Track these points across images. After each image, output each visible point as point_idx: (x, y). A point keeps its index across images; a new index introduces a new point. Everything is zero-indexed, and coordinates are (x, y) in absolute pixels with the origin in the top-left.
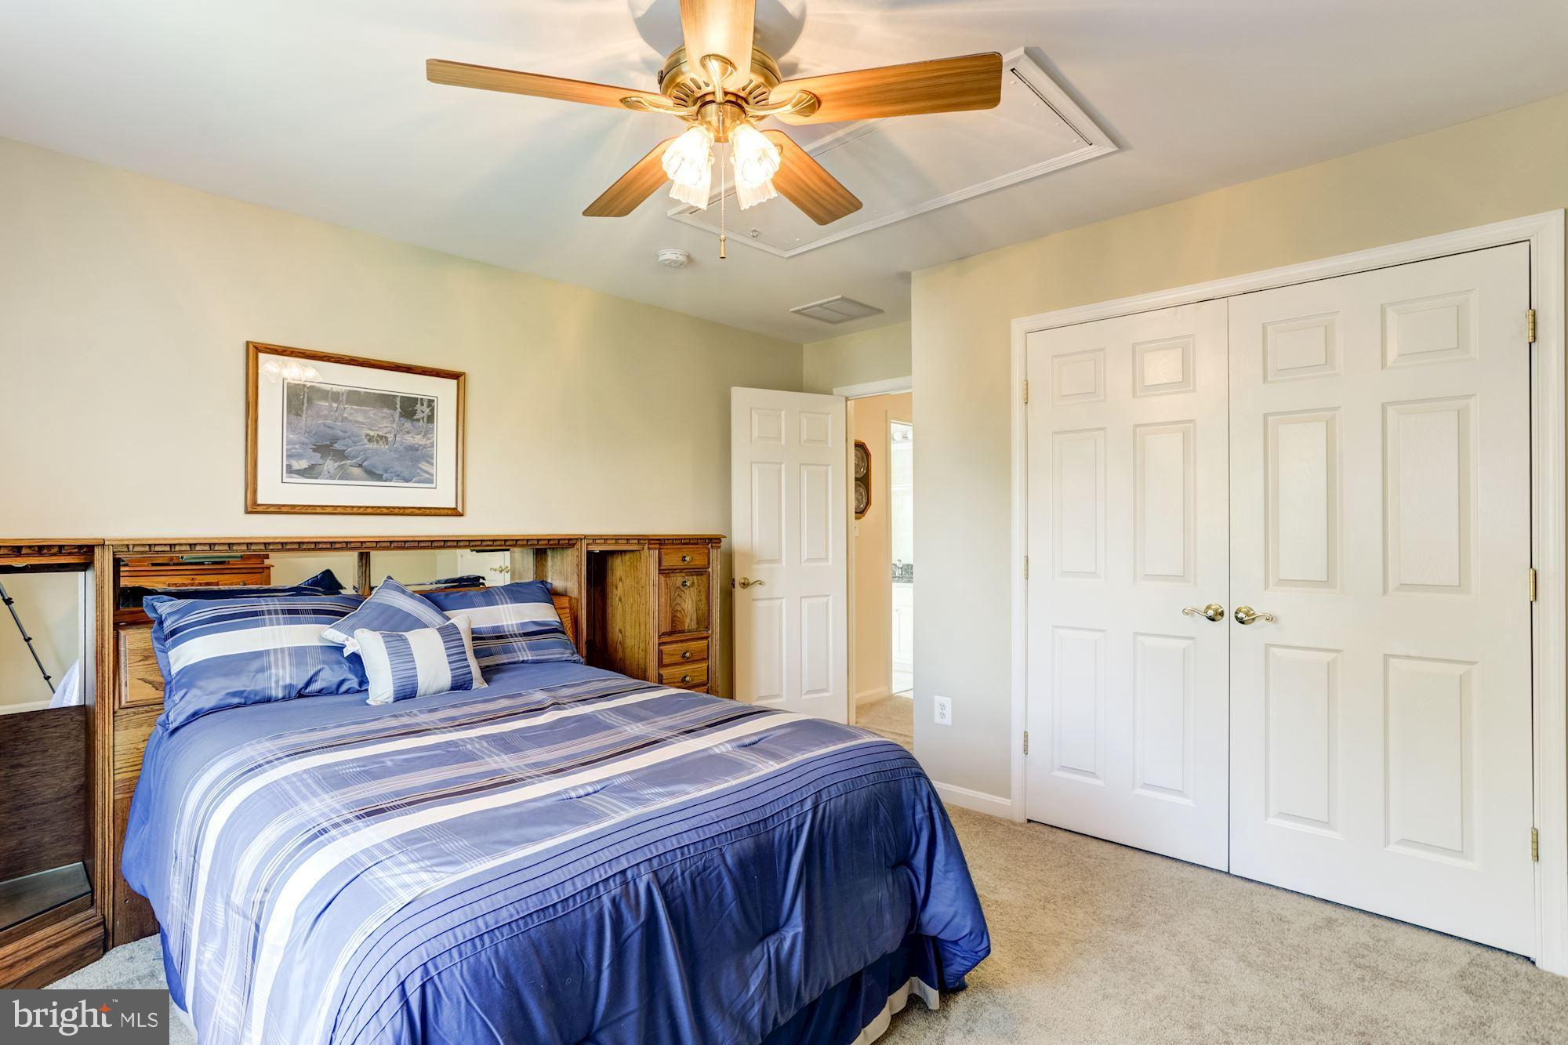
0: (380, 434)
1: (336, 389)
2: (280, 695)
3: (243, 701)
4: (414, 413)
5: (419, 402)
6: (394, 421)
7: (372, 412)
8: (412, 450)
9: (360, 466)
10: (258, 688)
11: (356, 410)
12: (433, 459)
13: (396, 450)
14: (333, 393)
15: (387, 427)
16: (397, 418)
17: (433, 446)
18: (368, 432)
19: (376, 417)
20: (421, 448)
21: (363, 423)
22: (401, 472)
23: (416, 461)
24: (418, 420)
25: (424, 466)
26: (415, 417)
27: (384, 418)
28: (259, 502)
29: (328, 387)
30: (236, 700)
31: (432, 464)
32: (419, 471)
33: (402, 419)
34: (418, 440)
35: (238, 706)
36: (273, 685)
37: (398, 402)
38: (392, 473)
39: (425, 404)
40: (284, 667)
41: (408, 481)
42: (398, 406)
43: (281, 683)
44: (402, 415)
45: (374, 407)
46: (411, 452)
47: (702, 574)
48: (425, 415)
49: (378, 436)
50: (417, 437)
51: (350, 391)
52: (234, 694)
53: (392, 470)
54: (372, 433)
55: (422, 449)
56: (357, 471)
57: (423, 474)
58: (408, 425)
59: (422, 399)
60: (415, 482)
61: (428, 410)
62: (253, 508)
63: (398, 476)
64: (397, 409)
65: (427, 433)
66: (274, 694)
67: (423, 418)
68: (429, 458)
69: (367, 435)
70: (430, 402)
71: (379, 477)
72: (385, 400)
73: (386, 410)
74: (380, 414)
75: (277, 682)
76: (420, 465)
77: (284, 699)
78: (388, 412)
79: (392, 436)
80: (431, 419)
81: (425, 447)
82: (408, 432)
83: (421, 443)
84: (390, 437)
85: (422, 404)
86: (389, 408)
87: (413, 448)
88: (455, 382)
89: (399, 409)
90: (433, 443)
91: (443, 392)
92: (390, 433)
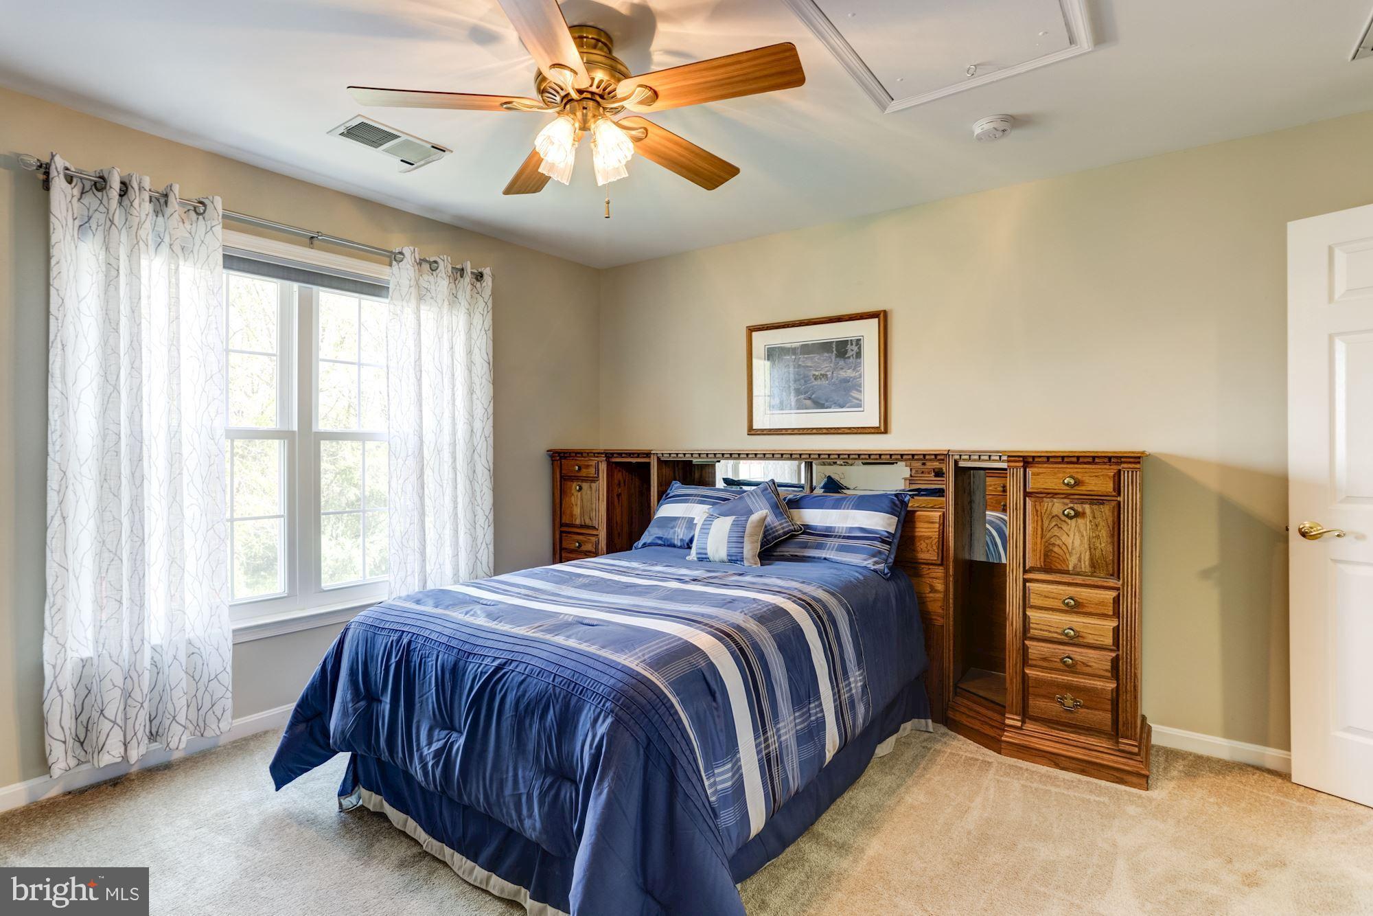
0: (823, 373)
1: (794, 345)
2: (679, 544)
3: (662, 543)
4: (846, 352)
5: (849, 343)
6: (831, 361)
7: (816, 357)
8: (845, 382)
9: (810, 398)
10: (669, 537)
11: (806, 358)
12: (861, 387)
13: (834, 384)
14: (792, 348)
15: (826, 367)
16: (833, 360)
17: (861, 377)
18: (815, 373)
19: (819, 361)
20: (851, 379)
21: (811, 367)
22: (838, 400)
23: (847, 390)
24: (849, 357)
25: (854, 394)
26: (847, 356)
27: (825, 360)
28: (754, 428)
29: (789, 346)
30: (660, 542)
31: (861, 392)
32: (850, 398)
33: (837, 359)
34: (849, 373)
35: (660, 545)
36: (676, 537)
37: (834, 346)
38: (830, 401)
39: (854, 343)
40: (682, 528)
41: (842, 407)
42: (834, 349)
43: (679, 537)
44: (837, 356)
45: (818, 354)
46: (844, 385)
47: (1103, 504)
48: (854, 352)
49: (821, 374)
50: (849, 371)
51: (802, 345)
52: (660, 538)
53: (831, 399)
54: (817, 373)
55: (853, 381)
56: (808, 402)
57: (854, 400)
58: (841, 363)
59: (851, 340)
60: (848, 407)
61: (857, 348)
62: (752, 431)
63: (835, 403)
64: (833, 352)
65: (857, 367)
66: (676, 542)
67: (853, 355)
68: (858, 387)
69: (814, 375)
70: (859, 340)
71: (822, 406)
72: (825, 347)
73: (826, 354)
74: (822, 358)
75: (678, 536)
76: (852, 394)
77: (680, 547)
78: (827, 355)
79: (831, 373)
80: (859, 355)
81: (855, 378)
82: (842, 369)
83: (852, 375)
84: (829, 374)
85: (852, 344)
86: (828, 352)
87: (846, 381)
88: (877, 320)
89: (835, 352)
90: (860, 375)
91: (868, 331)
92: (828, 371)
